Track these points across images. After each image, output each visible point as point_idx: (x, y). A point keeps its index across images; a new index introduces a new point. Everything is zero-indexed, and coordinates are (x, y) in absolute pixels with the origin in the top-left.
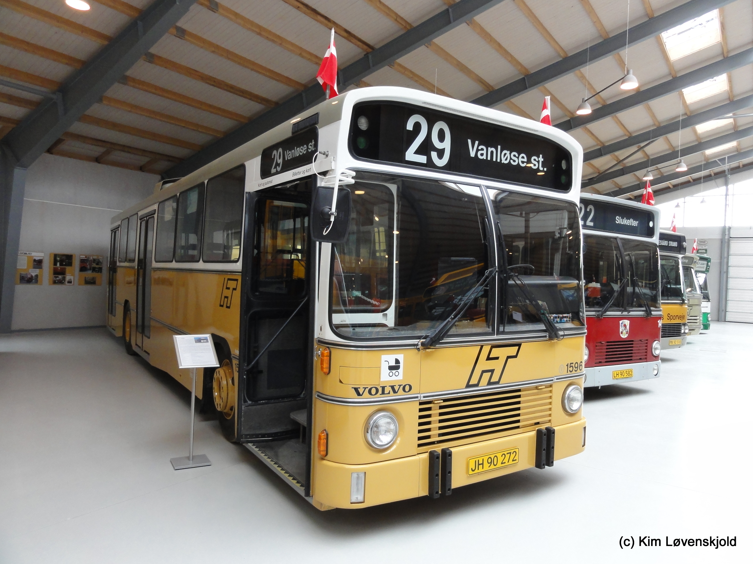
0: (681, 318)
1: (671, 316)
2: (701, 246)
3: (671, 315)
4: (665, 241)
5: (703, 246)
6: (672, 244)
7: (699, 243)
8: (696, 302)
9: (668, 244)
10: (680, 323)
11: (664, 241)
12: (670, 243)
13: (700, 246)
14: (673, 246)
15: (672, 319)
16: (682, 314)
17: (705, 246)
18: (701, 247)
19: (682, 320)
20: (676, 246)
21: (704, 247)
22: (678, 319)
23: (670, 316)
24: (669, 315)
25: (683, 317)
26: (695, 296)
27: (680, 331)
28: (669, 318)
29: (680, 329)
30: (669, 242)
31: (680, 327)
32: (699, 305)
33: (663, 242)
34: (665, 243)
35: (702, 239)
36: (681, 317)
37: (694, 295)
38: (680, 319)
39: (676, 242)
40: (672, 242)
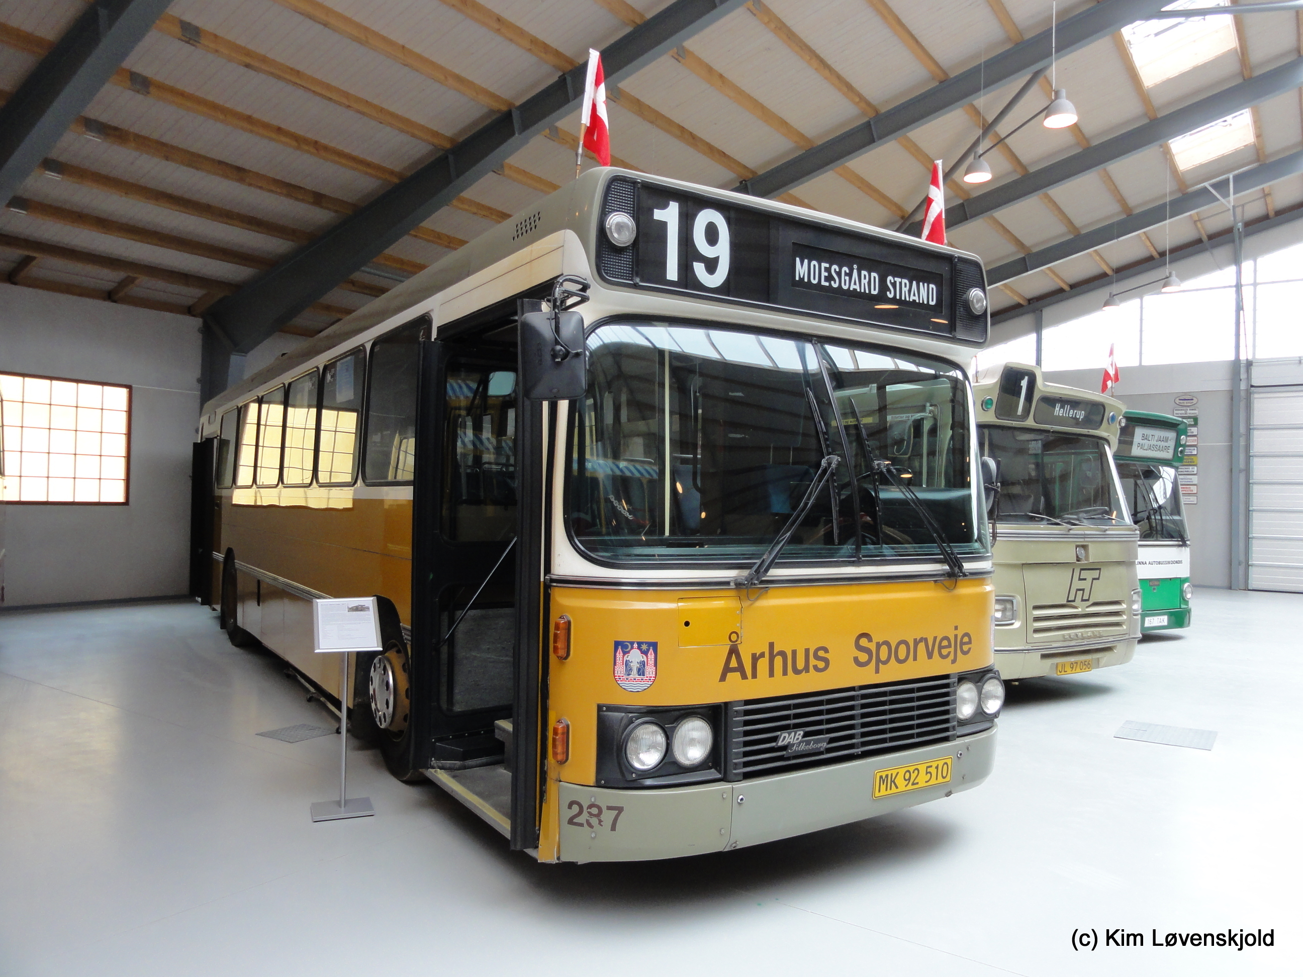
0: (945, 652)
1: (878, 646)
2: (1183, 410)
3: (876, 638)
4: (864, 273)
5: (1189, 409)
6: (905, 290)
7: (1177, 401)
8: (1114, 552)
9: (883, 287)
10: (947, 677)
11: (855, 272)
12: (894, 285)
13: (1181, 410)
14: (912, 298)
15: (885, 663)
16: (956, 628)
17: (1192, 410)
18: (1183, 412)
19: (954, 661)
20: (932, 303)
21: (1190, 412)
22: (930, 655)
23: (872, 646)
24: (864, 642)
25: (962, 644)
26: (1108, 532)
27: (947, 712)
28: (863, 657)
29: (947, 703)
30: (890, 279)
31: (946, 694)
32: (1128, 563)
33: (850, 275)
34: (865, 282)
35: (1186, 393)
36: (945, 643)
37: (1106, 530)
38: (944, 657)
39: (931, 286)
40: (905, 281)
